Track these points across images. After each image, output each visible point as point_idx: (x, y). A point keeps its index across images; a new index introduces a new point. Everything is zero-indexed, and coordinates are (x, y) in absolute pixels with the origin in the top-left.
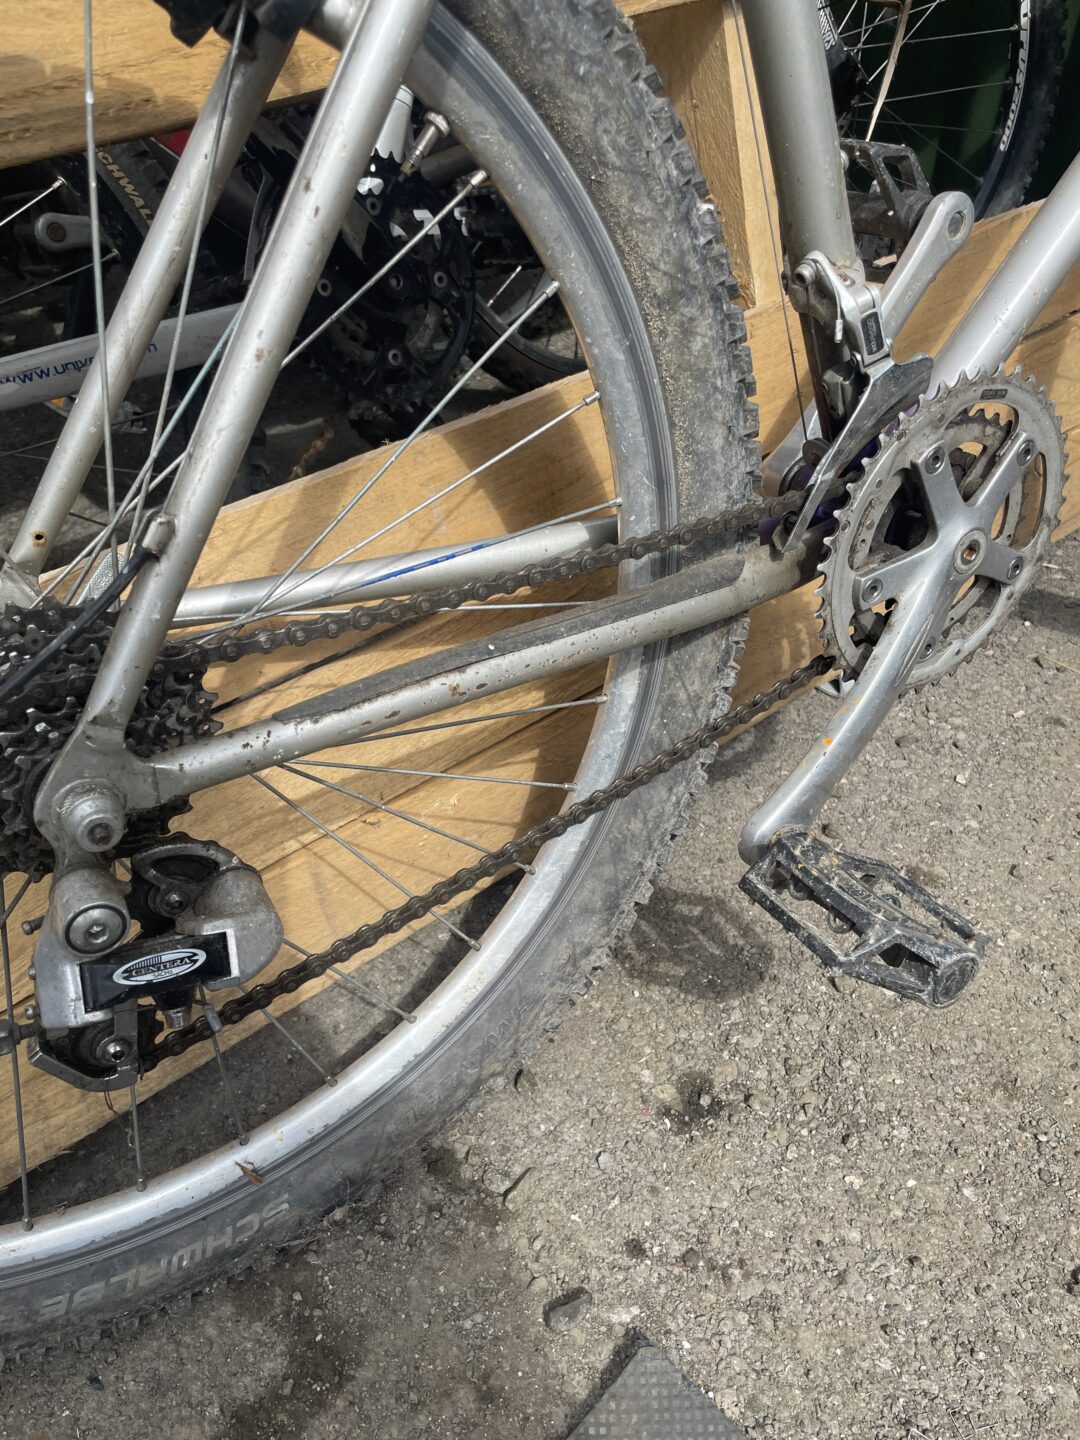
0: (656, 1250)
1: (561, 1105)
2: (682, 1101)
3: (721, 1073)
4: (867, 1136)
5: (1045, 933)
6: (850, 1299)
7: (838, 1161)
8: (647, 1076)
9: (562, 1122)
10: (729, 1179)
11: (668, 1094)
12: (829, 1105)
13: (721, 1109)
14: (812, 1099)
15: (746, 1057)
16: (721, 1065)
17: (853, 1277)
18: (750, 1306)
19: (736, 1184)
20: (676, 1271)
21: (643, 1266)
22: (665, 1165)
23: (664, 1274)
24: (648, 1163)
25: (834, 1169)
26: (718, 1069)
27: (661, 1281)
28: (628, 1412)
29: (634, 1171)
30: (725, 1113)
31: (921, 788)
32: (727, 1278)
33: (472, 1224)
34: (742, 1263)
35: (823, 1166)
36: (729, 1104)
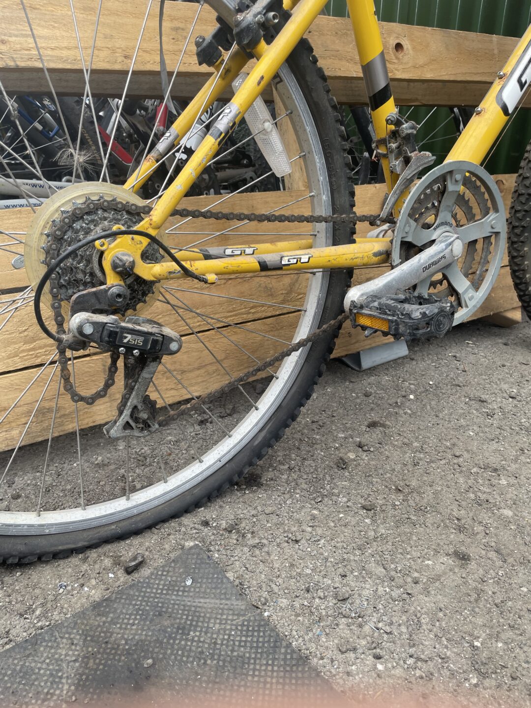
0: (214, 525)
3: (266, 475)
4: (326, 499)
5: (431, 445)
6: (299, 549)
7: (310, 506)
10: (257, 506)
12: (312, 488)
13: (262, 485)
14: (304, 486)
15: (279, 471)
16: (267, 472)
17: (303, 541)
18: (252, 547)
19: (259, 508)
20: (221, 532)
21: (206, 529)
22: (230, 500)
24: (222, 498)
25: (307, 508)
27: (213, 534)
30: (264, 488)
31: (388, 399)
32: (244, 536)
34: (253, 533)
35: (302, 507)
36: (266, 484)
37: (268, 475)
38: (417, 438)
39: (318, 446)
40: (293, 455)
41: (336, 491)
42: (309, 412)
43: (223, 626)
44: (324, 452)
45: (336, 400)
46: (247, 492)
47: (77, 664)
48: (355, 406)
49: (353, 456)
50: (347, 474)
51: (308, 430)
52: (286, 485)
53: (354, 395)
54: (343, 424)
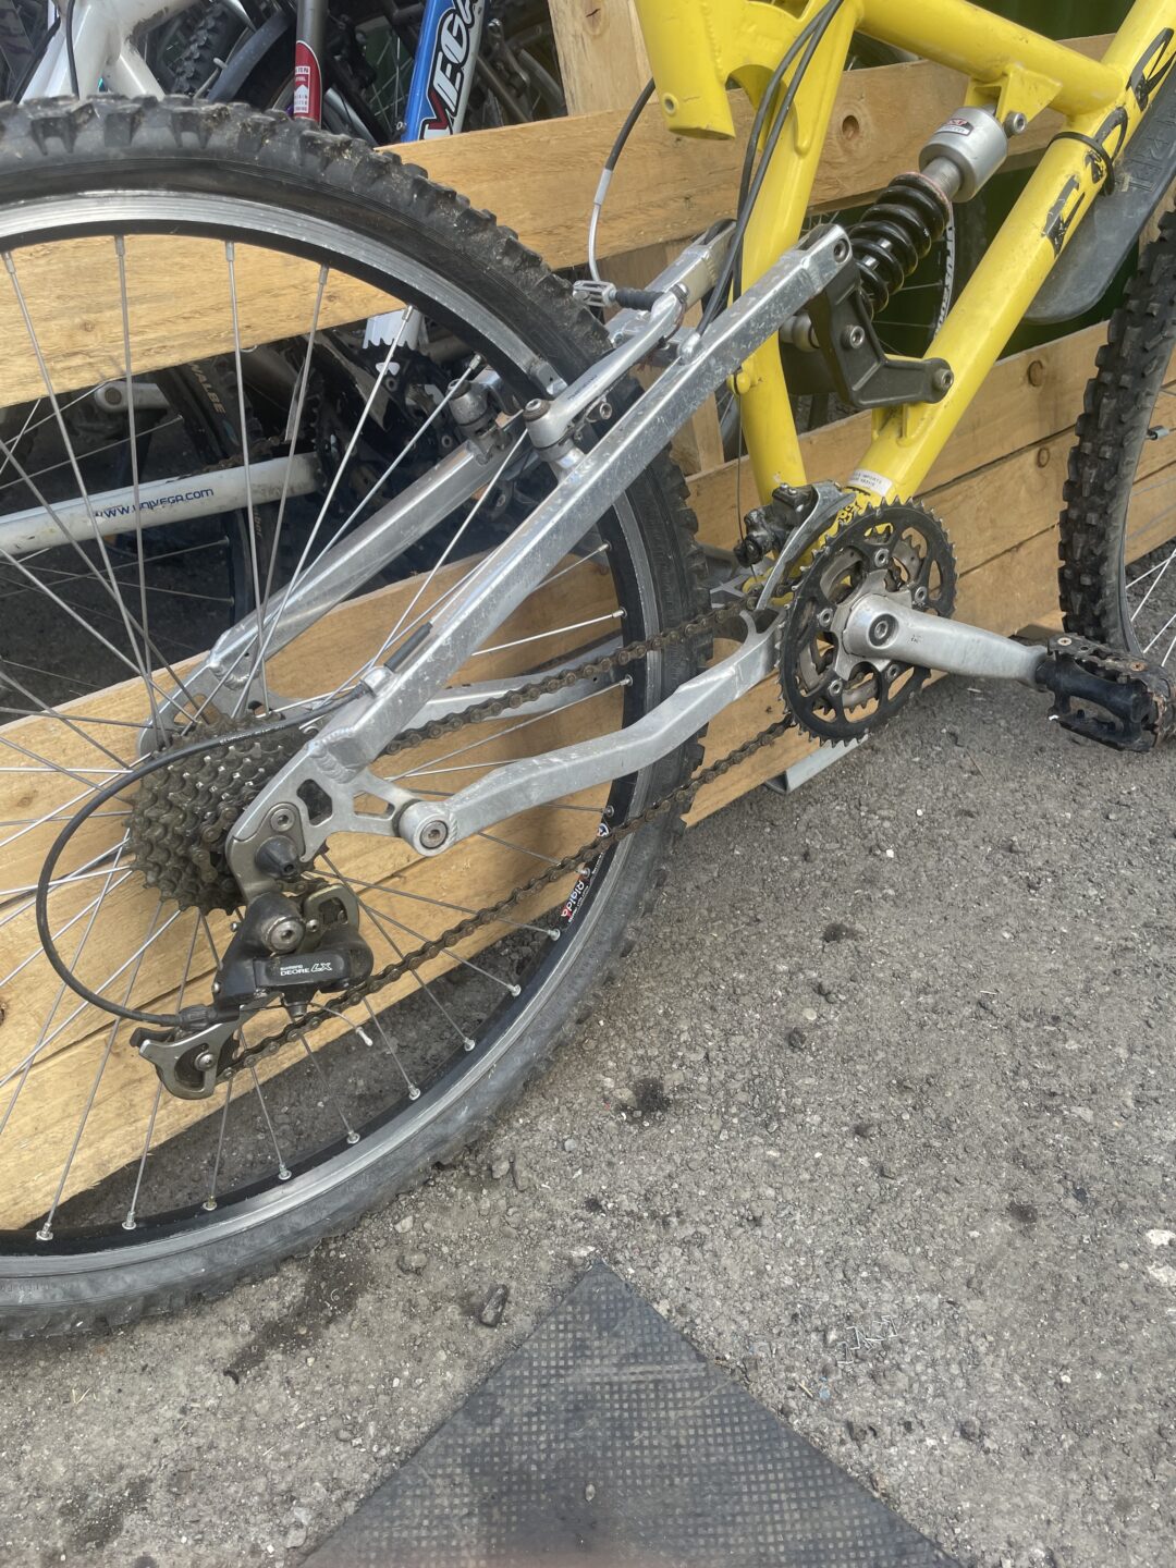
0: (610, 1205)
2: (637, 1099)
3: (670, 1079)
4: (785, 1122)
5: (941, 973)
6: (763, 1237)
7: (761, 1141)
8: (609, 1082)
9: (536, 1117)
10: (672, 1154)
11: (626, 1095)
12: (757, 1100)
13: (669, 1105)
14: (742, 1097)
15: (691, 1067)
16: (670, 1073)
17: (767, 1221)
18: (685, 1243)
19: (677, 1158)
20: (626, 1221)
21: (599, 1218)
22: (620, 1146)
23: (615, 1221)
24: (607, 1145)
25: (757, 1146)
26: (668, 1076)
27: (613, 1227)
28: (582, 1313)
29: (596, 1151)
30: (672, 1109)
32: (666, 1224)
33: (461, 1190)
34: (679, 1214)
35: (749, 1146)
36: (676, 1101)
37: (673, 1079)
38: (915, 957)
39: (745, 1000)
40: (707, 1026)
41: (799, 1101)
42: (713, 915)
43: (681, 1413)
44: (761, 1013)
45: (755, 877)
46: (647, 1124)
47: (475, 1520)
48: (793, 888)
49: (812, 1015)
50: (809, 1059)
51: (720, 961)
52: (710, 1098)
53: (785, 859)
54: (780, 938)
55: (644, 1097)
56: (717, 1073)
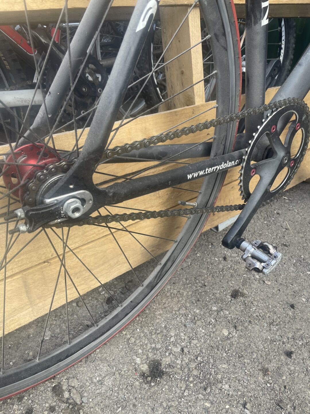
1: (106, 370)
2: (150, 371)
3: (165, 361)
4: (214, 388)
7: (202, 397)
8: (138, 360)
9: (105, 377)
10: (162, 402)
11: (145, 368)
12: (201, 375)
13: (163, 374)
14: (195, 373)
15: (174, 355)
16: (165, 358)
19: (165, 404)
22: (140, 396)
24: (134, 394)
25: (200, 400)
26: (164, 359)
29: (129, 397)
30: (165, 377)
35: (197, 399)
36: (166, 373)
37: (166, 361)
38: (268, 307)
39: (199, 323)
40: (182, 334)
41: (219, 376)
42: (188, 282)
44: (205, 330)
45: (205, 266)
46: (153, 384)
48: (220, 272)
49: (226, 333)
50: (225, 354)
51: (189, 303)
52: (181, 372)
53: (217, 259)
54: (214, 294)
55: (153, 369)
56: (185, 359)
